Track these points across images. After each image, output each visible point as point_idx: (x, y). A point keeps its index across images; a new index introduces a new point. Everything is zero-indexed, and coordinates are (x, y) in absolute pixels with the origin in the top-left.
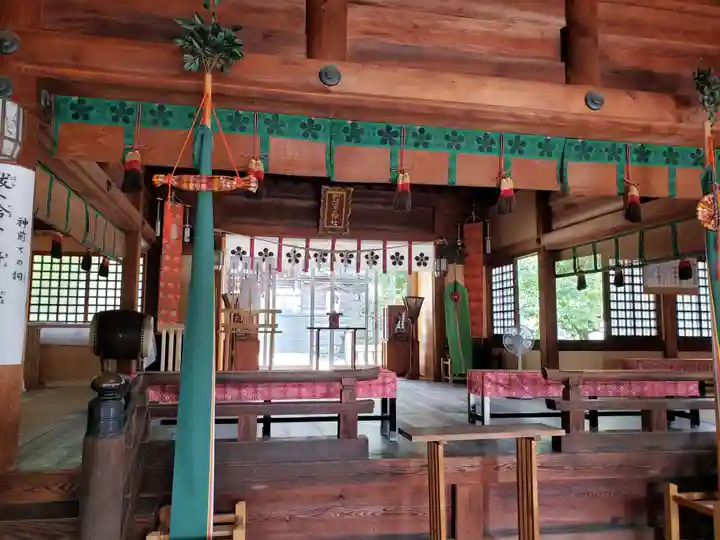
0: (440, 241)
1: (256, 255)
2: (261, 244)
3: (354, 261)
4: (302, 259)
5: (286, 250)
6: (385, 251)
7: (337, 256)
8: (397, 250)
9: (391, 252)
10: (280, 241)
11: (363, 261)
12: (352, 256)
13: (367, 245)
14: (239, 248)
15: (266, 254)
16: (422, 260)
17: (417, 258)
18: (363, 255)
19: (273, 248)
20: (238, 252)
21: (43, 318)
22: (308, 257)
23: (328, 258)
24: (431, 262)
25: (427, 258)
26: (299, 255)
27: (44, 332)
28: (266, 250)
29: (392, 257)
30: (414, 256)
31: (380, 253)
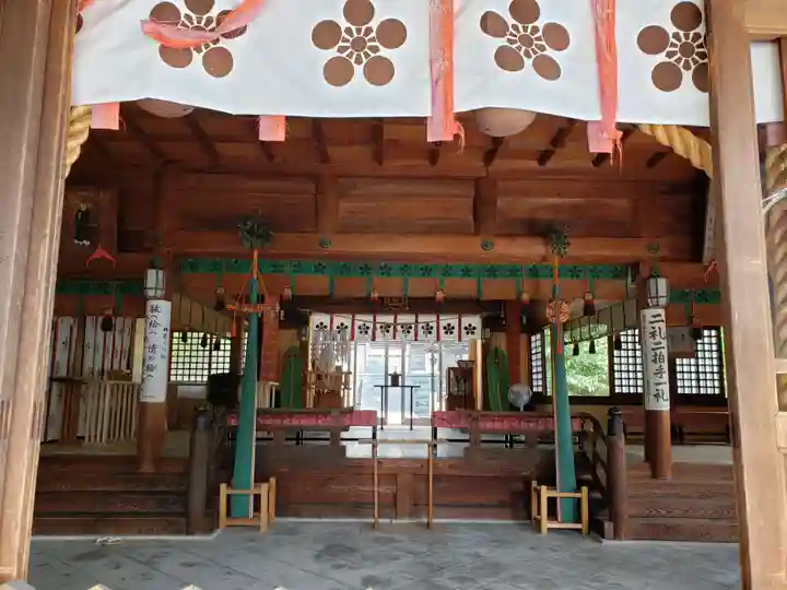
0: (485, 314)
1: (335, 329)
2: (338, 320)
3: (412, 331)
4: (370, 332)
5: (358, 323)
6: (438, 323)
7: (399, 327)
8: (449, 322)
9: (443, 323)
10: (353, 317)
11: (421, 332)
12: (411, 328)
13: (423, 318)
14: (322, 324)
15: (342, 327)
16: (470, 330)
17: (466, 328)
18: (420, 326)
19: (348, 322)
20: (321, 326)
21: (179, 378)
22: (375, 328)
23: (391, 329)
24: (478, 331)
25: (474, 328)
26: (368, 328)
27: (180, 388)
28: (342, 324)
29: (445, 328)
30: (463, 326)
31: (434, 325)
